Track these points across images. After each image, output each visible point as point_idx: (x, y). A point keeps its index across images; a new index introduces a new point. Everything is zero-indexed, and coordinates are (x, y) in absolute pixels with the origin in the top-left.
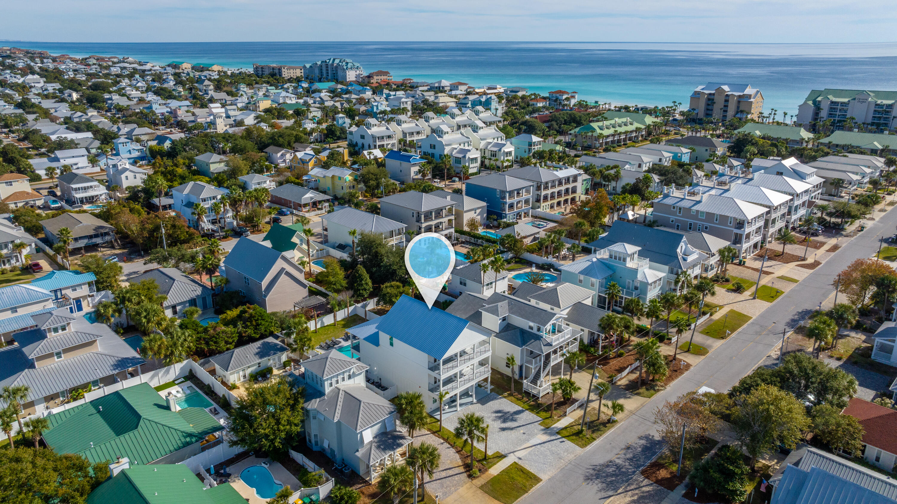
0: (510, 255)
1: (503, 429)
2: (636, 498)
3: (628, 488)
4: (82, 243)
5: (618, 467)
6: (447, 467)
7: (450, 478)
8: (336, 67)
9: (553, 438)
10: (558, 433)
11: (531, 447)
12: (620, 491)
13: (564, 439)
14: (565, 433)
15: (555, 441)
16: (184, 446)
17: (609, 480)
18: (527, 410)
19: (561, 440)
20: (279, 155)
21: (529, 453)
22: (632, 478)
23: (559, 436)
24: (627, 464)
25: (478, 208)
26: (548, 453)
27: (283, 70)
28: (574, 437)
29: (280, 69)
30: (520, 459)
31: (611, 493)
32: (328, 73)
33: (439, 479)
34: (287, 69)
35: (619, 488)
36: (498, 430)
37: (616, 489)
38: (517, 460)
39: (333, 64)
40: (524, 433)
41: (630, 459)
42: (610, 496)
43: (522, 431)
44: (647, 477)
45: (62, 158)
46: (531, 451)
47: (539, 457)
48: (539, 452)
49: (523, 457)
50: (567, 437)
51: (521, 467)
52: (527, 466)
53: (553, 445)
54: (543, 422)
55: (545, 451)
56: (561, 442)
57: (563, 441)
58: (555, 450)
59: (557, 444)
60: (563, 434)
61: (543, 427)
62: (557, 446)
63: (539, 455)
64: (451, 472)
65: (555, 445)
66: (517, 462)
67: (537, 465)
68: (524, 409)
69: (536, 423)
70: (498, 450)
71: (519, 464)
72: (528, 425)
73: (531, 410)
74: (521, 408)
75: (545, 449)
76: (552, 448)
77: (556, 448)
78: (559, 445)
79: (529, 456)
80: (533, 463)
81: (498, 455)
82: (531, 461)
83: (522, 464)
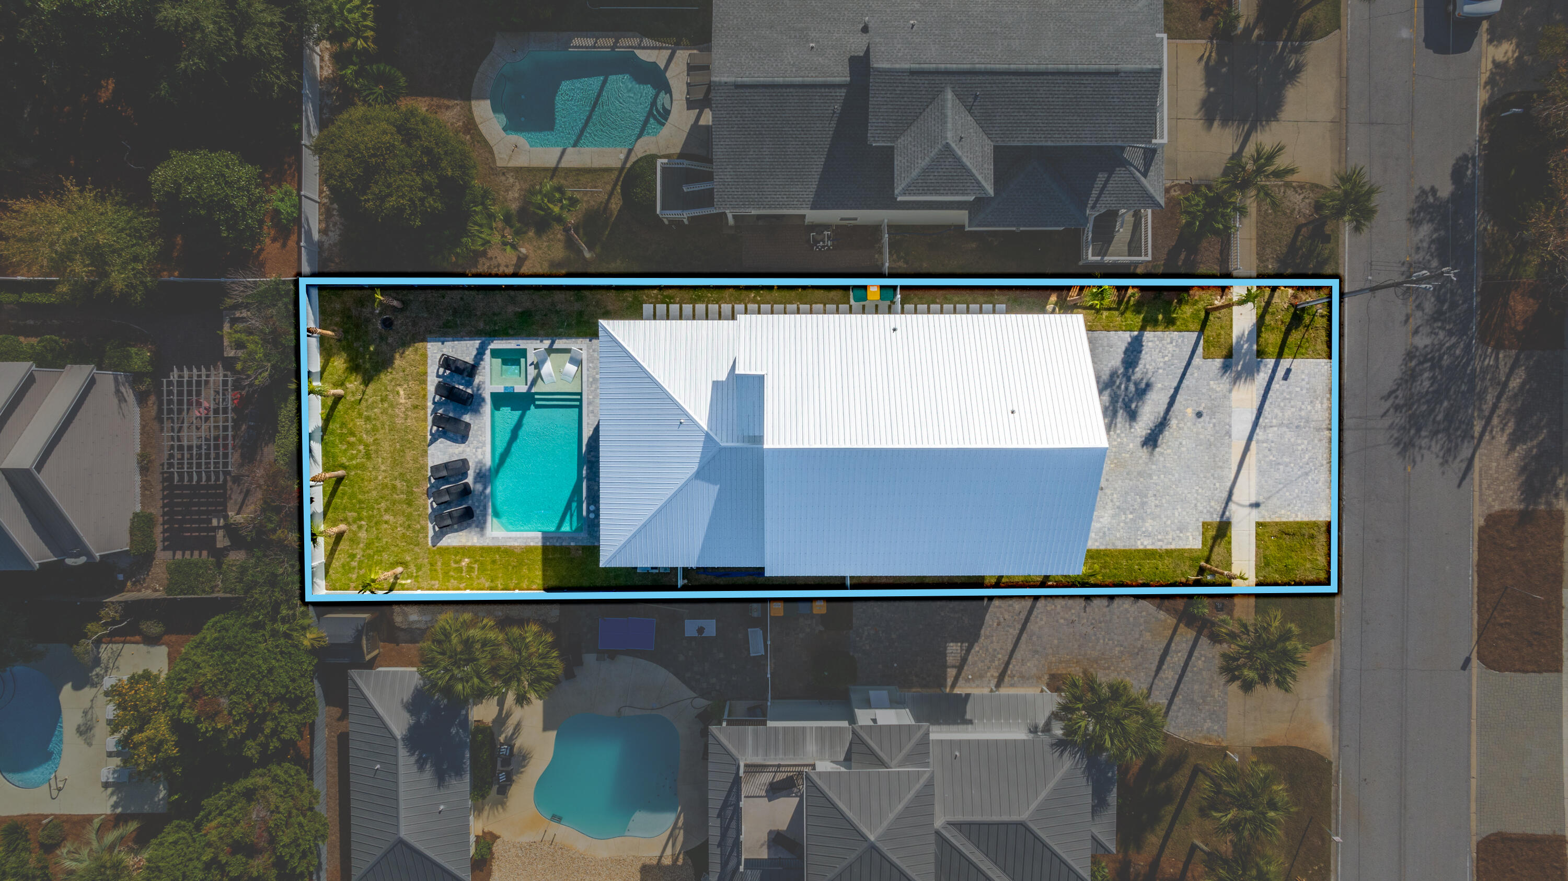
1: (1151, 440)
2: (1511, 425)
3: (1487, 408)
5: (1431, 358)
6: (1158, 654)
7: (1189, 674)
9: (1262, 377)
10: (1260, 354)
11: (1247, 448)
12: (1477, 429)
13: (1285, 363)
14: (1272, 339)
15: (1275, 386)
17: (1440, 417)
18: (1143, 329)
19: (1281, 372)
21: (1261, 472)
22: (1474, 370)
23: (1271, 362)
24: (1442, 334)
26: (1289, 436)
28: (1295, 336)
30: (1257, 505)
31: (1465, 452)
33: (1174, 694)
35: (1471, 426)
36: (1144, 453)
37: (1467, 434)
38: (1256, 515)
40: (1199, 415)
41: (1438, 316)
42: (1471, 461)
43: (1190, 412)
44: (1499, 347)
46: (1259, 461)
47: (1281, 467)
48: (1274, 453)
49: (1258, 494)
50: (1286, 350)
51: (1278, 528)
52: (1283, 512)
53: (1282, 404)
54: (1206, 341)
55: (1281, 436)
56: (1286, 377)
57: (1288, 371)
58: (1293, 413)
59: (1285, 394)
60: (1272, 349)
61: (1218, 362)
62: (1290, 400)
63: (1280, 461)
64: (1176, 658)
65: (1285, 399)
66: (1261, 520)
67: (1296, 491)
68: (1136, 333)
69: (1197, 360)
70: (1201, 520)
71: (1268, 520)
72: (1185, 382)
73: (1149, 322)
74: (1127, 337)
75: (1276, 429)
76: (1286, 414)
77: (1292, 407)
78: (1290, 393)
79: (1266, 481)
80: (1288, 494)
81: (1212, 533)
82: (1281, 493)
83: (1273, 517)
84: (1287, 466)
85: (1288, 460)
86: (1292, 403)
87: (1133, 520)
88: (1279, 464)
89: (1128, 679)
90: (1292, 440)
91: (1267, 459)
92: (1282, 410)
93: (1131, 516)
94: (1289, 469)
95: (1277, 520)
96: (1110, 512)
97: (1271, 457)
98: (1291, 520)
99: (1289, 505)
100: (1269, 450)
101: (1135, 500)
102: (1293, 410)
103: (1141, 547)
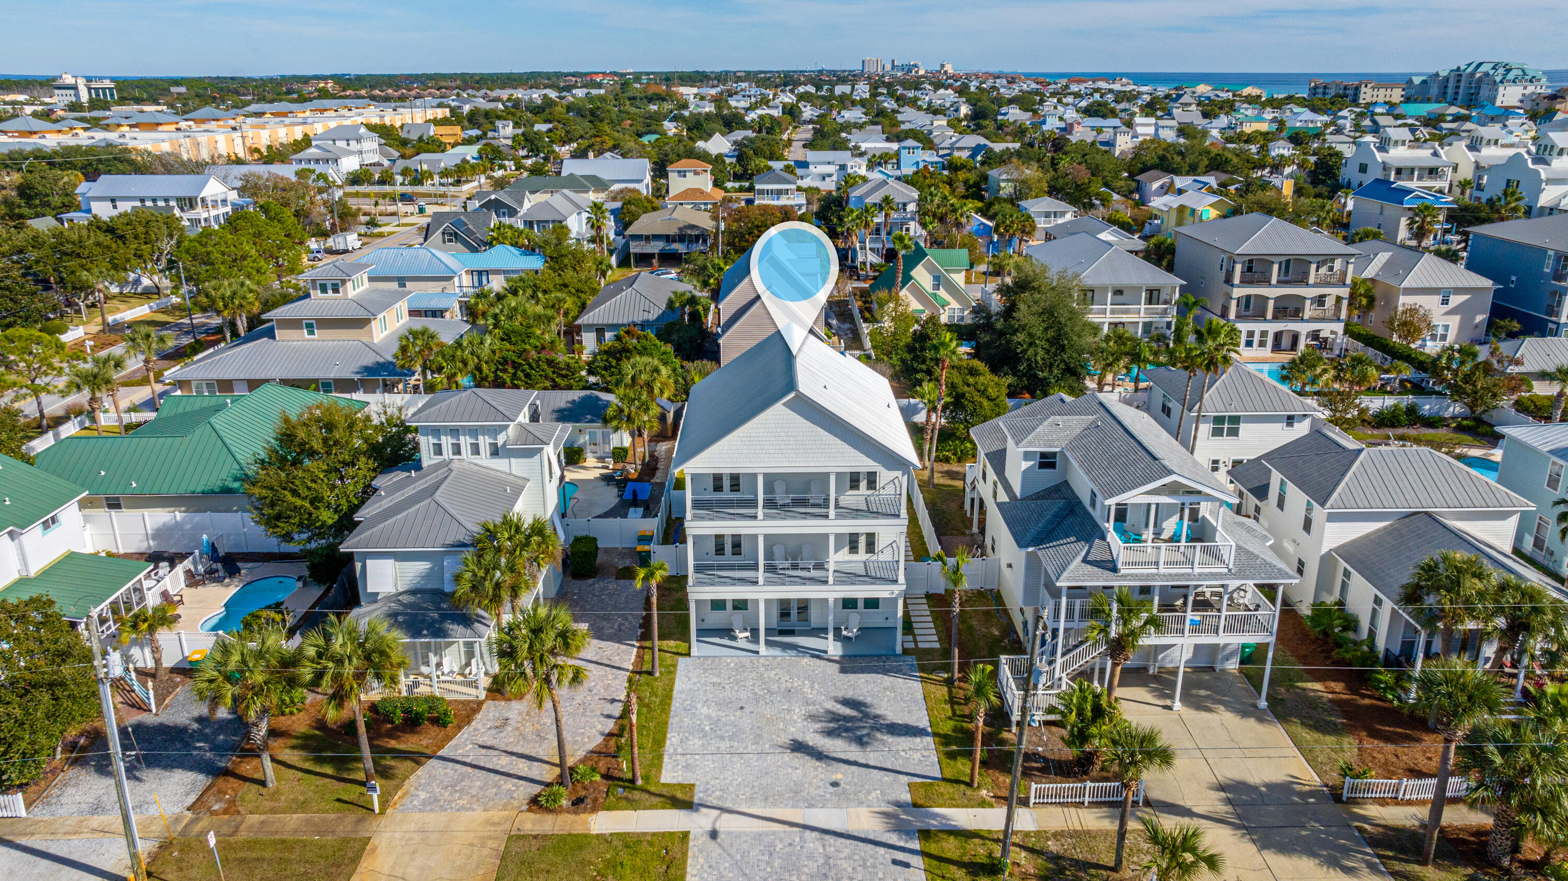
0: (1456, 409)
1: (798, 747)
4: (655, 247)
6: (532, 752)
7: (497, 777)
8: (1480, 79)
9: (892, 836)
10: (925, 834)
13: (917, 861)
14: (951, 848)
15: (882, 850)
16: (221, 492)
18: (935, 735)
19: (901, 856)
20: (1155, 185)
21: (759, 836)
23: (916, 845)
25: (1458, 291)
26: (813, 867)
27: (1363, 89)
28: (956, 872)
29: (1357, 89)
30: (712, 835)
32: (1457, 93)
34: (1373, 88)
36: (784, 740)
38: (696, 833)
39: (1472, 74)
40: (837, 784)
43: (838, 776)
45: (814, 163)
46: (774, 833)
47: (766, 858)
48: (787, 849)
49: (728, 833)
50: (935, 863)
51: (679, 855)
52: (701, 860)
53: (857, 857)
54: (931, 784)
55: (811, 857)
56: (895, 862)
57: (907, 865)
58: (845, 869)
59: (871, 860)
60: (933, 848)
61: (906, 797)
62: (864, 866)
63: (775, 855)
64: (522, 767)
65: (865, 861)
66: (691, 836)
67: (731, 875)
68: (929, 730)
69: (905, 779)
70: (698, 783)
71: (691, 844)
72: (875, 771)
73: (944, 739)
74: (924, 723)
75: (821, 850)
76: (843, 862)
77: (854, 869)
78: (874, 866)
79: (745, 842)
80: (727, 865)
81: (679, 795)
82: (728, 858)
83: (695, 849)
84: (767, 863)
85: (776, 864)
86: (859, 869)
87: (703, 730)
88: (771, 854)
89: (510, 729)
90: (806, 870)
91: (777, 842)
92: (850, 858)
93: (707, 728)
94: (763, 866)
95: (690, 854)
96: (714, 714)
97: (780, 846)
98: (689, 869)
99: (710, 867)
100: (790, 844)
101: (727, 731)
102: (850, 870)
103: (669, 736)
